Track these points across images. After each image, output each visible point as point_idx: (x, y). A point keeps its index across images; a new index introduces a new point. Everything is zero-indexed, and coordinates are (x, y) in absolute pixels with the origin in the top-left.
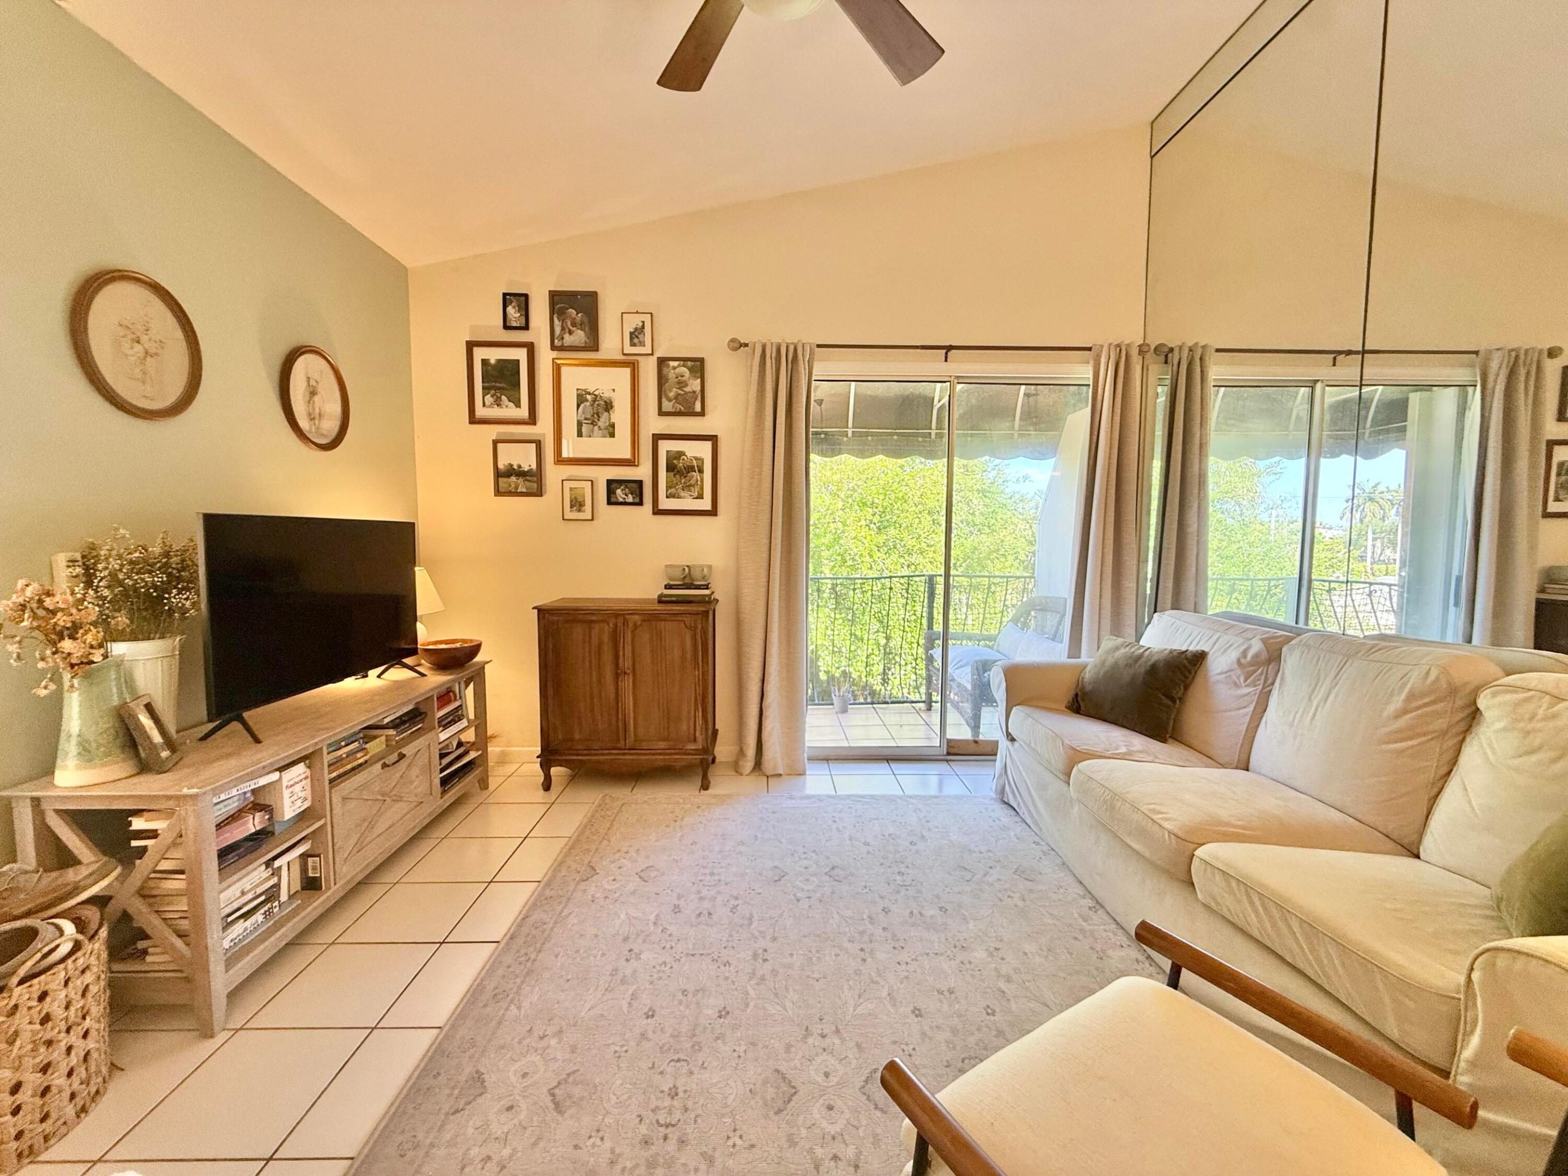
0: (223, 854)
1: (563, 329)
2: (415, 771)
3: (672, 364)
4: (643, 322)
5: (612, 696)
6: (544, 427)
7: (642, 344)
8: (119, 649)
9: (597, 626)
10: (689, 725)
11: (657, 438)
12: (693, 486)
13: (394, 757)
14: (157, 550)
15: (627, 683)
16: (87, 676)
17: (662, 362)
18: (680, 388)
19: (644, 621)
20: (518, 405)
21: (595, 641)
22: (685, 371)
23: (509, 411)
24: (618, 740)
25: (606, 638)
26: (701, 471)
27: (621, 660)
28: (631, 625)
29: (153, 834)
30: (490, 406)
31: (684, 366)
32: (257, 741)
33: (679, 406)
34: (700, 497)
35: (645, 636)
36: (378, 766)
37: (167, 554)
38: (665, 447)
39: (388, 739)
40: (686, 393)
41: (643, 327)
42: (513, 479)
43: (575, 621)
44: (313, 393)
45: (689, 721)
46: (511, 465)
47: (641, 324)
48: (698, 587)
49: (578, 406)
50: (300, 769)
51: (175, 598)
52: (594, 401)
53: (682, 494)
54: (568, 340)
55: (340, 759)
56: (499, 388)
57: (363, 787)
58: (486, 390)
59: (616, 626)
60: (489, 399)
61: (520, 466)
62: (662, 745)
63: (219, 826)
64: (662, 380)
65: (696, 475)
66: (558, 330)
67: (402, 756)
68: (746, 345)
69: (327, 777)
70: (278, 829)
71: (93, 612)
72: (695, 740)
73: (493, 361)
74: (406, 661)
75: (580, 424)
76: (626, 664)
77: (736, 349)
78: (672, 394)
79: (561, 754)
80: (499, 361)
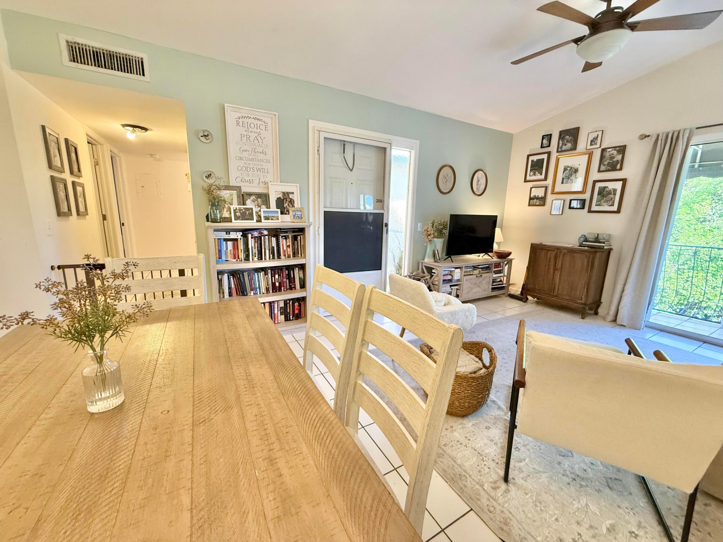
0: (444, 280)
1: (563, 144)
2: (484, 282)
3: (608, 150)
4: (598, 135)
5: (551, 277)
6: (549, 182)
7: (596, 144)
8: (435, 239)
9: (550, 252)
10: (580, 293)
11: (595, 182)
12: (610, 201)
13: (480, 275)
14: (442, 221)
15: (558, 274)
16: (431, 243)
17: (603, 150)
18: (611, 160)
19: (568, 252)
20: (541, 174)
21: (549, 257)
22: (615, 152)
23: (538, 177)
24: (551, 292)
25: (552, 257)
26: (615, 194)
27: (557, 265)
28: (563, 253)
29: (435, 273)
30: (532, 176)
31: (615, 150)
32: (452, 262)
33: (609, 168)
34: (612, 205)
35: (568, 258)
36: (475, 276)
37: (444, 222)
38: (598, 185)
39: (479, 271)
40: (613, 161)
41: (597, 137)
42: (535, 200)
43: (542, 249)
44: (478, 181)
45: (580, 292)
46: (535, 196)
47: (596, 136)
48: (600, 242)
49: (564, 172)
50: (459, 270)
51: (444, 231)
52: (570, 170)
53: (603, 204)
54: (564, 148)
55: (467, 271)
56: (535, 169)
57: (471, 279)
58: (531, 170)
59: (557, 253)
60: (532, 173)
61: (538, 196)
62: (567, 298)
63: (444, 275)
64: (602, 157)
65: (612, 196)
66: (560, 145)
67: (481, 276)
68: (649, 136)
69: (463, 274)
70: (453, 281)
71: (432, 232)
72: (581, 299)
73: (535, 160)
74: (489, 254)
75: (563, 179)
76: (559, 266)
77: (642, 139)
78: (606, 163)
79: (531, 292)
80: (537, 160)
